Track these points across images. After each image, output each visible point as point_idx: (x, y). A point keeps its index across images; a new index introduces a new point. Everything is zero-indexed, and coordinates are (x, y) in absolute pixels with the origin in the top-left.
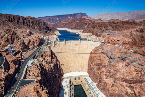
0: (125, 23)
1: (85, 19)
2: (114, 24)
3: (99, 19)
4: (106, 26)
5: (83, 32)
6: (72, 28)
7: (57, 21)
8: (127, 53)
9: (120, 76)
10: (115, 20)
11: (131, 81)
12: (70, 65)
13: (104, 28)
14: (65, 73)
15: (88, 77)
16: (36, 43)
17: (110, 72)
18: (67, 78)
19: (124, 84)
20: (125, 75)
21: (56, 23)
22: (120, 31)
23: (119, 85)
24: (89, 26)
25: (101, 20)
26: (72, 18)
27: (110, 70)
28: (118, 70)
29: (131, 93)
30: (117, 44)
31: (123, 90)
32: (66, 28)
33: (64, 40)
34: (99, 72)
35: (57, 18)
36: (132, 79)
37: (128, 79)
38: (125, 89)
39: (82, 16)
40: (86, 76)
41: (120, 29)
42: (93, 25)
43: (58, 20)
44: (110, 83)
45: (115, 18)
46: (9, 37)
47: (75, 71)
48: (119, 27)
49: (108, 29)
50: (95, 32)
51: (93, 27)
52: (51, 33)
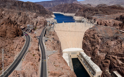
0: (113, 7)
1: (76, 4)
2: (103, 8)
3: (88, 4)
4: (97, 11)
5: (75, 15)
6: (65, 12)
7: (50, 6)
8: (118, 33)
9: (112, 51)
10: (103, 5)
11: (122, 55)
12: (68, 42)
13: (95, 12)
14: (64, 49)
15: (83, 52)
16: (41, 24)
17: (103, 48)
18: (66, 52)
19: (116, 57)
20: (117, 50)
21: (51, 7)
22: (109, 14)
23: (112, 58)
24: (81, 11)
25: (90, 5)
26: (64, 3)
27: (103, 46)
28: (110, 46)
29: (121, 64)
30: (109, 26)
31: (115, 62)
32: (60, 12)
33: (63, 22)
34: (93, 48)
35: (51, 3)
36: (123, 54)
37: (120, 53)
38: (117, 61)
39: (73, 2)
40: (82, 51)
41: (109, 13)
42: (84, 9)
43: (52, 5)
44: (103, 57)
45: (102, 3)
46: (22, 19)
47: (72, 47)
48: (108, 12)
49: (98, 13)
50: (87, 15)
51: (85, 11)
52: (49, 16)
